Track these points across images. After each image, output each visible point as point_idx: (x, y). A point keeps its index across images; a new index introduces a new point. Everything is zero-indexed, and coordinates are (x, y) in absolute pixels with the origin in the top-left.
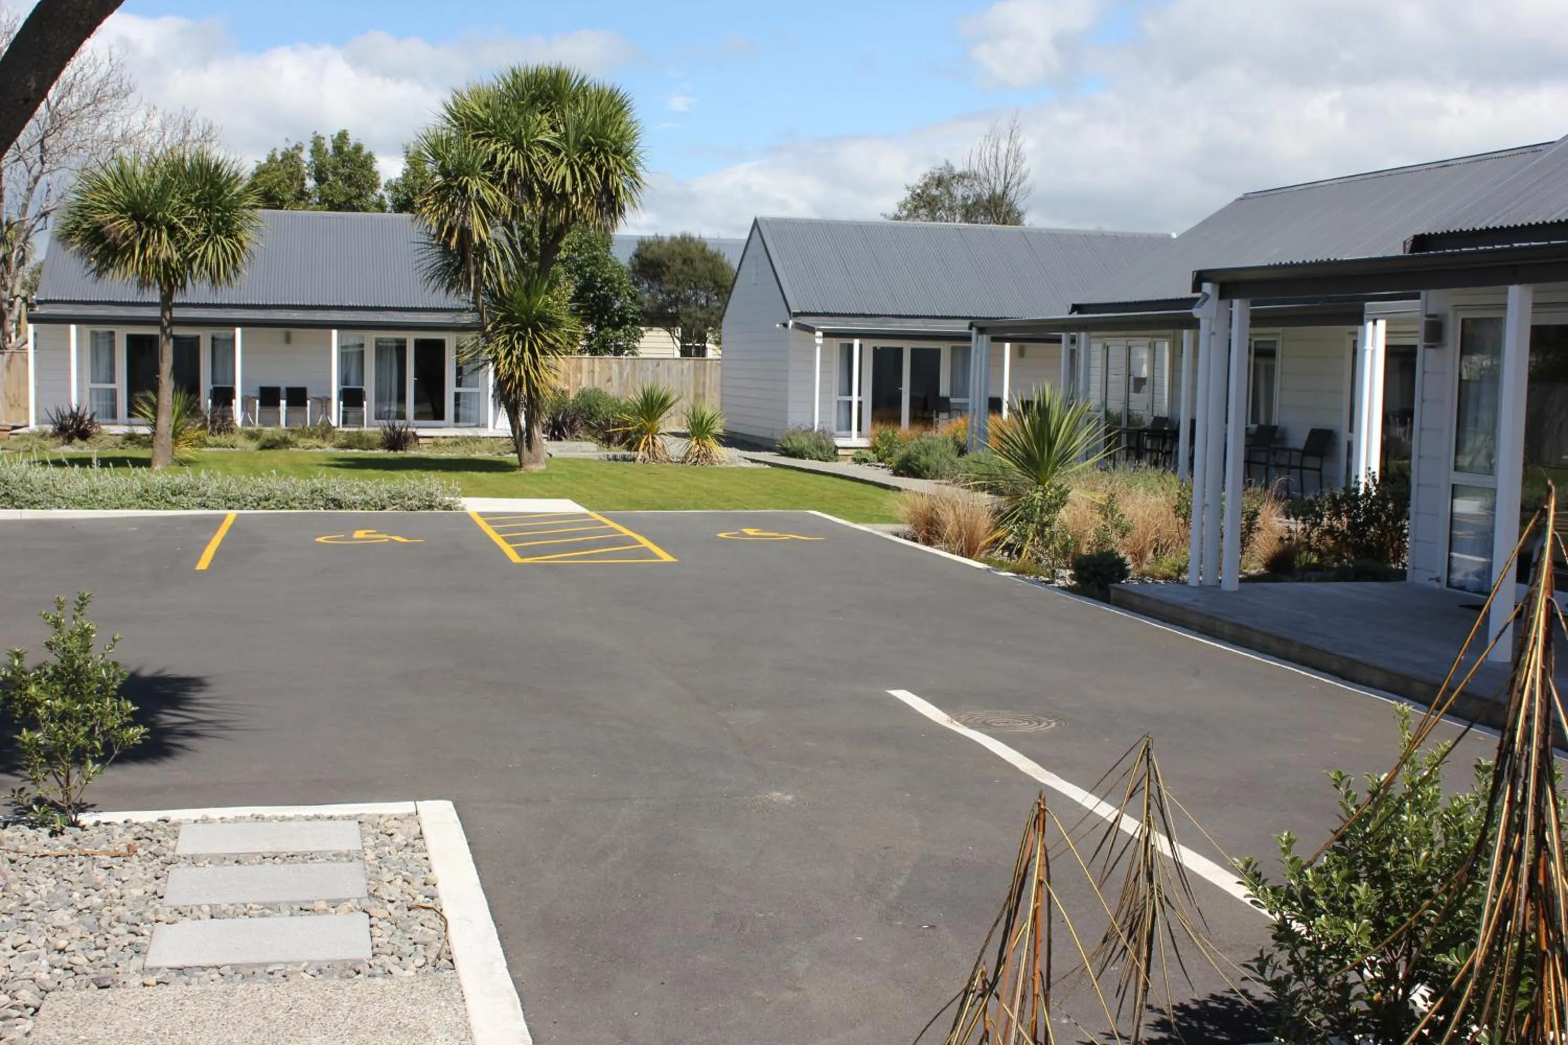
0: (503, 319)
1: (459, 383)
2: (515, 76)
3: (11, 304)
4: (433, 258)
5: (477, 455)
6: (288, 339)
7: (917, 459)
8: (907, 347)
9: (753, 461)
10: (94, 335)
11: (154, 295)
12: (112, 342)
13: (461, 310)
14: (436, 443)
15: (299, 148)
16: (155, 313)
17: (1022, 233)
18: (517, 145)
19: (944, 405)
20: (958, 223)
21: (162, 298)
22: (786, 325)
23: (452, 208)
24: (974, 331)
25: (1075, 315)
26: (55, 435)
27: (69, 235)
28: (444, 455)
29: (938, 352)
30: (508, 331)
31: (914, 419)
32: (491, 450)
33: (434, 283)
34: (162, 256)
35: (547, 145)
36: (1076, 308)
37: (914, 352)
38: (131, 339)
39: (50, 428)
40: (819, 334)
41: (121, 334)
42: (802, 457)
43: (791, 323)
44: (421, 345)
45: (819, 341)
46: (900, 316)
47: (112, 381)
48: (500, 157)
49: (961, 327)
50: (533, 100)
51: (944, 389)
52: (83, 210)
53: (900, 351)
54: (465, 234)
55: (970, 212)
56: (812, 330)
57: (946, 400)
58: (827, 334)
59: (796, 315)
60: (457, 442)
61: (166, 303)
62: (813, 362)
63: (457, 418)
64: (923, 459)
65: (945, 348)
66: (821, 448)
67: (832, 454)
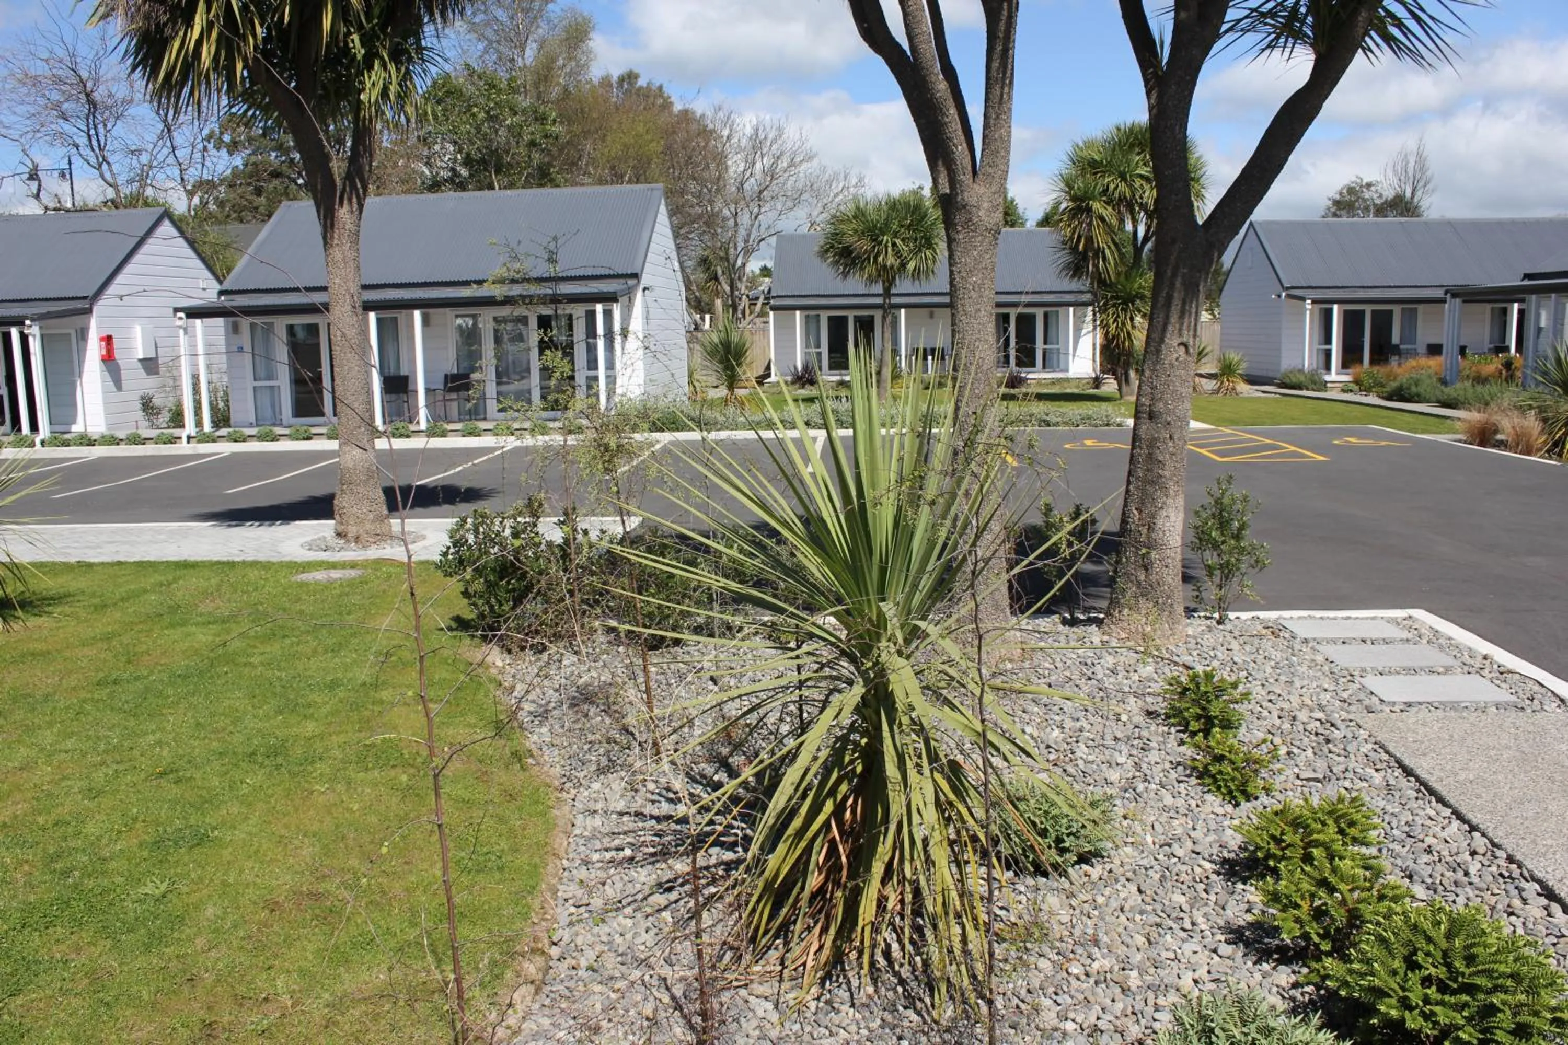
0: (1112, 297)
1: (1045, 343)
2: (1118, 129)
3: (740, 299)
4: (1065, 257)
5: (1068, 391)
6: (931, 316)
7: (1409, 389)
8: (1368, 309)
9: (1264, 392)
10: (807, 317)
11: (878, 288)
12: (818, 321)
13: (1082, 292)
14: (1039, 382)
15: (921, 188)
16: (879, 300)
17: (1426, 223)
18: (1123, 177)
19: (1396, 350)
20: (1371, 218)
21: (884, 289)
22: (1279, 296)
23: (1081, 223)
24: (1449, 296)
25: (1526, 282)
26: (793, 383)
27: (827, 251)
28: (1045, 391)
29: (1391, 312)
30: (1114, 305)
31: (1373, 362)
32: (1078, 387)
33: (1064, 273)
34: (889, 263)
35: (1141, 176)
36: (1527, 276)
37: (1373, 312)
38: (830, 319)
39: (789, 379)
40: (1309, 301)
41: (824, 316)
42: (1300, 388)
43: (1284, 294)
44: (1021, 318)
45: (1309, 307)
46: (1363, 287)
47: (819, 347)
48: (1112, 186)
49: (1439, 293)
50: (1132, 146)
51: (1395, 339)
52: (836, 236)
53: (1363, 312)
54: (1090, 240)
55: (1381, 211)
56: (1303, 299)
57: (1397, 346)
58: (1314, 302)
59: (1288, 288)
60: (1054, 382)
61: (887, 293)
62: (1304, 321)
63: (1044, 367)
64: (1414, 389)
65: (1397, 310)
66: (1314, 383)
67: (1323, 386)
